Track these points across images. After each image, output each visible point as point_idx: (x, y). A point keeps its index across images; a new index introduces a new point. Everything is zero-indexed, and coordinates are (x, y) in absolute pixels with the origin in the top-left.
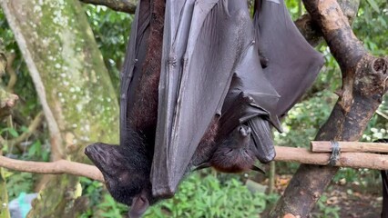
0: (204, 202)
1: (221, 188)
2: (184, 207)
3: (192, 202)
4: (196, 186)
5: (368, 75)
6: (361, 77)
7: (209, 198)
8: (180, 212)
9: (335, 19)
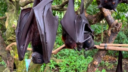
0: (79, 63)
1: (85, 59)
2: (73, 64)
3: (76, 63)
4: (77, 58)
5: (114, 27)
6: (113, 28)
7: (81, 61)
8: (72, 66)
9: (107, 13)
